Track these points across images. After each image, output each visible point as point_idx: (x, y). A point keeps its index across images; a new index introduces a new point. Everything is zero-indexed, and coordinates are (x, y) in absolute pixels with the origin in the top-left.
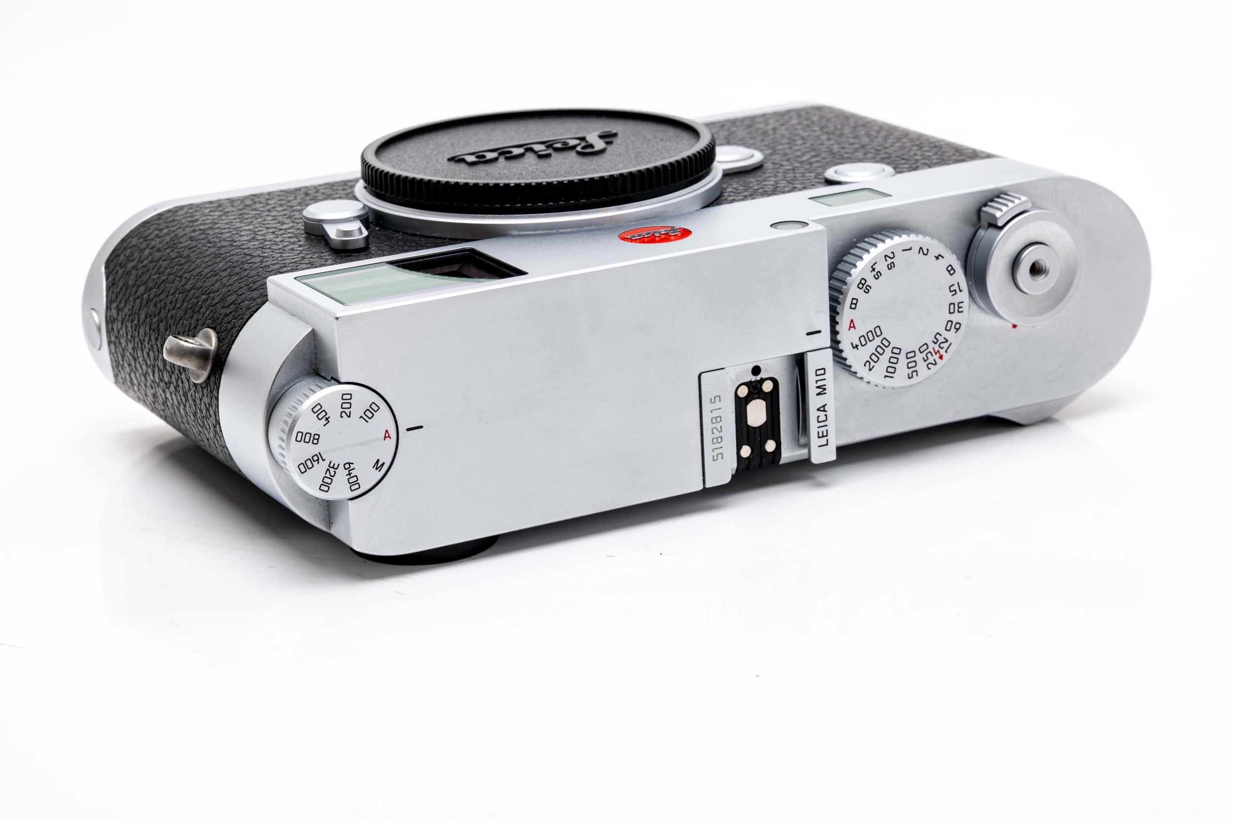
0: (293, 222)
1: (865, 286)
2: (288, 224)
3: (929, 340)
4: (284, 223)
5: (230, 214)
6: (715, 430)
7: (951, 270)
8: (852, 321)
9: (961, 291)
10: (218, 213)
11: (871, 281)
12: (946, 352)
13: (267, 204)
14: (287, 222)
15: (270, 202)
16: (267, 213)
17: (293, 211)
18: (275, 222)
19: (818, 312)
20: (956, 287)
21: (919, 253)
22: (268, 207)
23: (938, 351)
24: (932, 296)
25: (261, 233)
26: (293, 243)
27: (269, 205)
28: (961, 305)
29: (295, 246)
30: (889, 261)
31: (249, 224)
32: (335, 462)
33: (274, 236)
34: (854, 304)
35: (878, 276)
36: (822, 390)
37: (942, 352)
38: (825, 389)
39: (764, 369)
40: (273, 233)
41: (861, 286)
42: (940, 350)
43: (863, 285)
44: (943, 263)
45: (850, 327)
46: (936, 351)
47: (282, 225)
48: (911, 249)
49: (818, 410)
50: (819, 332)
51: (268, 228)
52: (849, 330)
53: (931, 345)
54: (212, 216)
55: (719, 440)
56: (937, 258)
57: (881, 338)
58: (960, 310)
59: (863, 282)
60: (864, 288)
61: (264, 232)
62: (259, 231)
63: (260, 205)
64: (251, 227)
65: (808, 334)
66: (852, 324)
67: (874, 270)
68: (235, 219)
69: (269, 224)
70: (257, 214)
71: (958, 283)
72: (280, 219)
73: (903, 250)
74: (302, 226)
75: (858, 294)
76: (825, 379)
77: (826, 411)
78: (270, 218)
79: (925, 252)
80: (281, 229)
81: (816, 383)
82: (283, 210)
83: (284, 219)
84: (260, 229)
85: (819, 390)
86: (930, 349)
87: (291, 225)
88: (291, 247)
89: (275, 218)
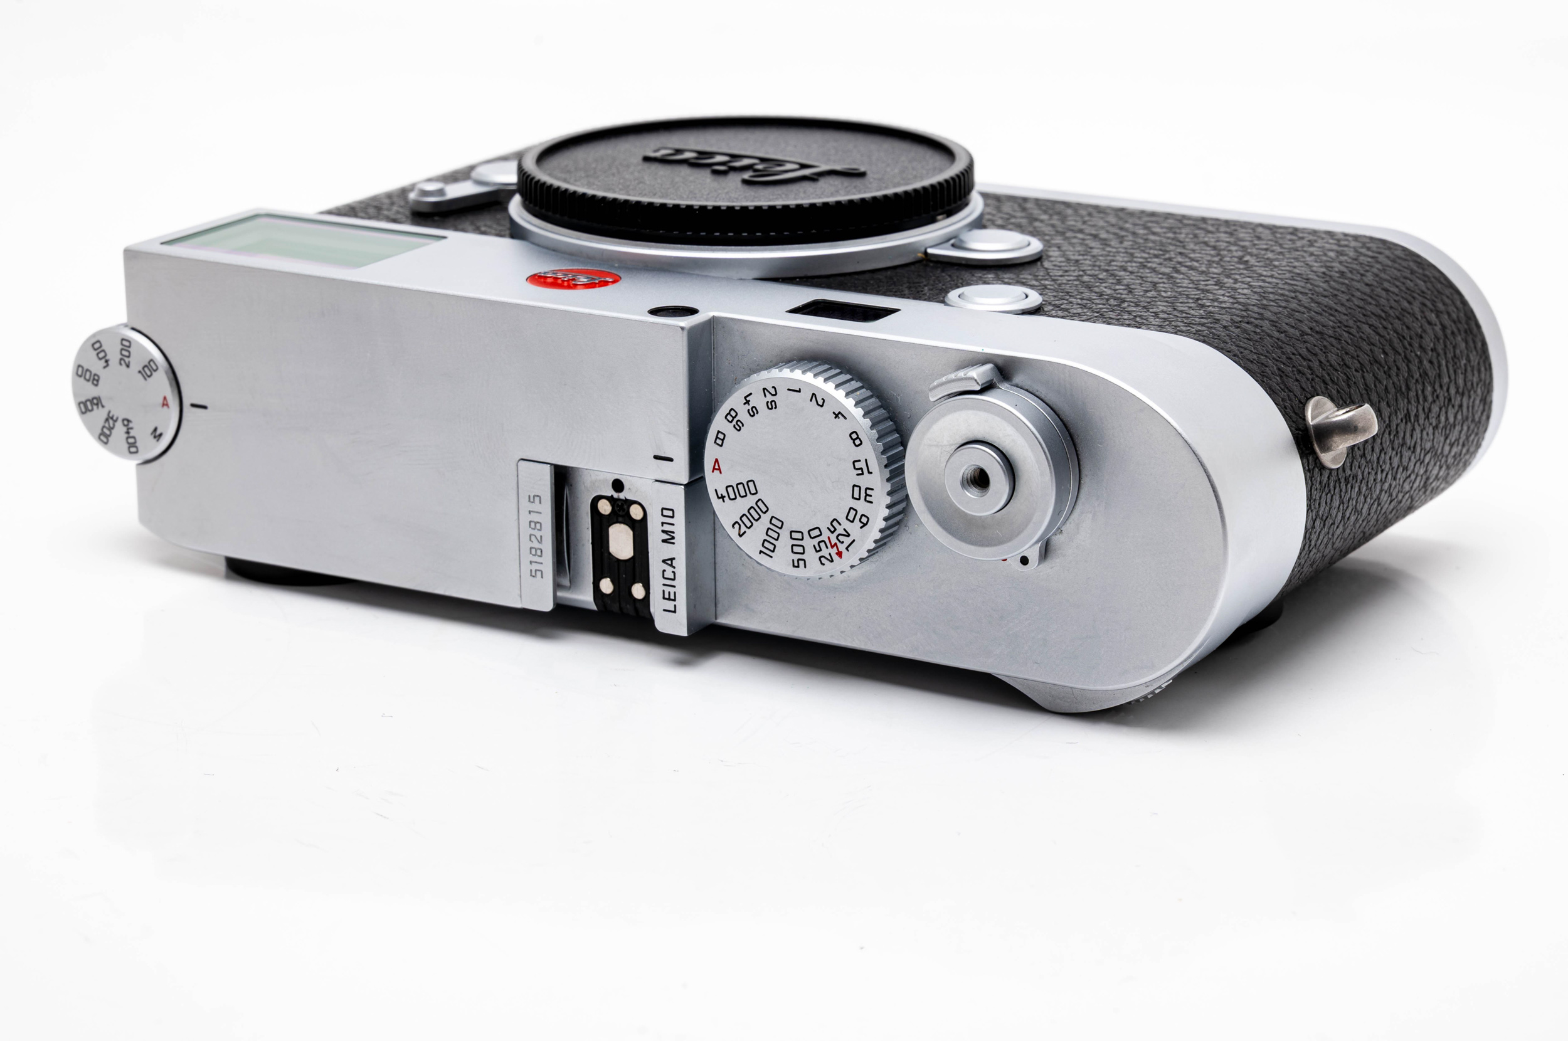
1: (735, 420)
3: (824, 525)
6: (533, 538)
7: (855, 439)
8: (717, 461)
9: (870, 473)
11: (743, 415)
12: (847, 549)
19: (670, 433)
20: (862, 465)
21: (811, 400)
23: (836, 544)
24: (829, 465)
28: (869, 492)
30: (769, 398)
32: (115, 413)
34: (720, 439)
35: (753, 412)
36: (669, 537)
37: (842, 548)
38: (673, 538)
39: (628, 488)
41: (730, 418)
42: (839, 544)
43: (734, 418)
44: (845, 427)
45: (714, 469)
46: (833, 544)
48: (799, 391)
49: (664, 561)
50: (671, 460)
52: (713, 472)
53: (826, 534)
55: (539, 552)
56: (837, 416)
57: (756, 498)
58: (868, 498)
59: (733, 414)
60: (734, 422)
65: (656, 457)
66: (717, 465)
67: (747, 402)
71: (866, 460)
73: (789, 390)
75: (728, 428)
76: (673, 525)
77: (674, 567)
79: (820, 402)
81: (662, 526)
85: (666, 537)
86: (824, 537)
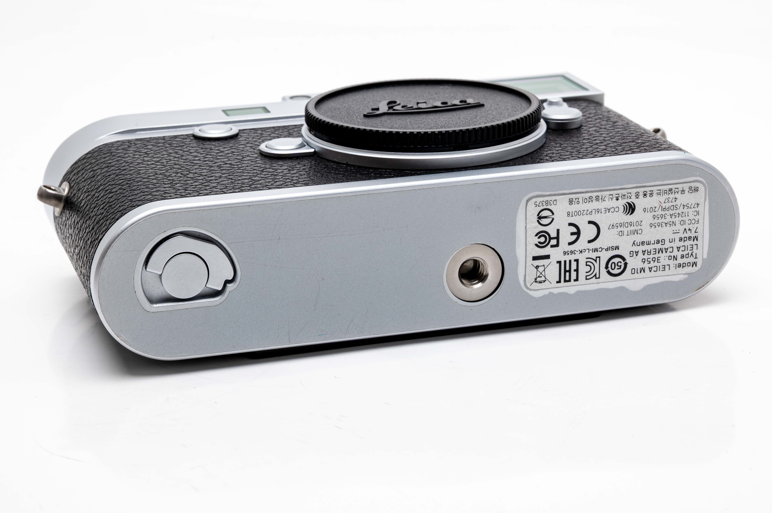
0: (589, 131)
2: (592, 130)
4: (595, 130)
5: (631, 140)
10: (639, 141)
13: (606, 145)
14: (593, 131)
15: (604, 147)
16: (606, 139)
17: (588, 139)
18: (601, 133)
22: (605, 143)
25: (610, 126)
26: (589, 117)
27: (605, 145)
29: (588, 116)
31: (617, 133)
33: (601, 123)
40: (602, 125)
47: (596, 130)
51: (605, 128)
54: (643, 140)
61: (608, 126)
62: (611, 127)
63: (611, 145)
64: (616, 130)
68: (627, 136)
69: (605, 131)
70: (612, 139)
72: (597, 134)
74: (583, 129)
78: (604, 135)
80: (597, 127)
82: (595, 140)
83: (595, 134)
84: (610, 129)
87: (590, 129)
88: (591, 116)
89: (601, 135)
